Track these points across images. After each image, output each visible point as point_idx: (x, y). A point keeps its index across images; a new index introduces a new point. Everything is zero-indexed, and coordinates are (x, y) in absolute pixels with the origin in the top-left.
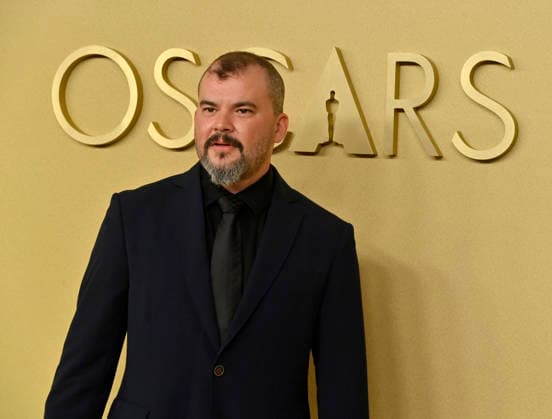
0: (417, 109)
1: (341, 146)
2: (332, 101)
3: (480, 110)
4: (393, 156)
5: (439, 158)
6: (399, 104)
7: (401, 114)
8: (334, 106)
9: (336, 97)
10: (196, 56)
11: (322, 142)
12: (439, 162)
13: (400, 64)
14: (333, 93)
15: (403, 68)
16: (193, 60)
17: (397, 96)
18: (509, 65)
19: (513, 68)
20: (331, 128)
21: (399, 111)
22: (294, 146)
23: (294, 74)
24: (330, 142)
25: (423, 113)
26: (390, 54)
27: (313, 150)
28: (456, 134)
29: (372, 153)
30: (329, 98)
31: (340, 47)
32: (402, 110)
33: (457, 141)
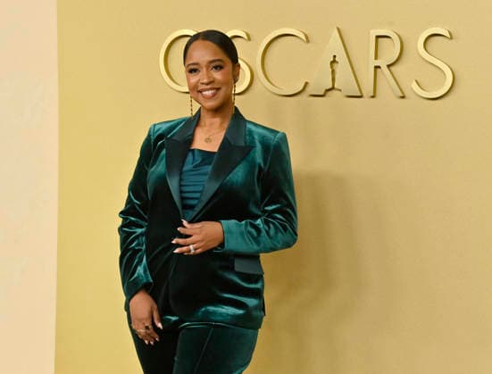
0: (389, 66)
1: (340, 90)
2: (334, 62)
3: (429, 65)
4: (373, 97)
5: (403, 97)
6: (377, 63)
7: (378, 70)
8: (335, 65)
9: (336, 59)
10: (248, 35)
11: (328, 88)
12: (403, 100)
13: (378, 37)
14: (335, 56)
15: (380, 39)
16: (246, 37)
17: (376, 58)
18: (448, 36)
19: (451, 38)
20: (333, 80)
21: (377, 67)
22: (310, 90)
23: (309, 45)
24: (333, 88)
25: (392, 68)
26: (372, 32)
27: (322, 93)
28: (415, 83)
29: (359, 94)
30: (332, 59)
31: (340, 27)
32: (379, 67)
33: (414, 86)
